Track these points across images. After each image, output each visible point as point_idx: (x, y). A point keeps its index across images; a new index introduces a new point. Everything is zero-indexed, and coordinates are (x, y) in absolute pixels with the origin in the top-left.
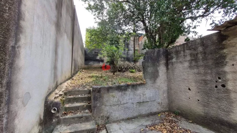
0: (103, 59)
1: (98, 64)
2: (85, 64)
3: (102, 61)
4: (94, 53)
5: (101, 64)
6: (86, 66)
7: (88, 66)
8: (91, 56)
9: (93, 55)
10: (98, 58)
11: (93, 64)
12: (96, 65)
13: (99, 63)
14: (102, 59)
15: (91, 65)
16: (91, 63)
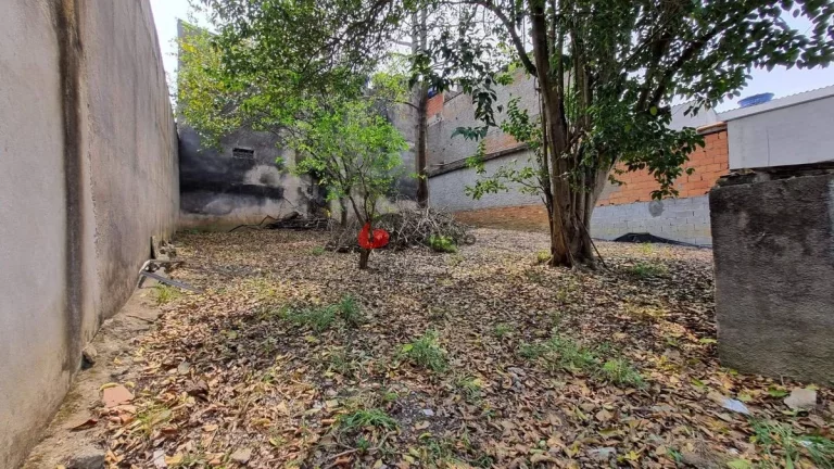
0: (277, 182)
1: (256, 208)
2: (186, 207)
3: (276, 194)
4: (229, 152)
5: (271, 209)
6: (189, 220)
7: (202, 217)
8: (212, 169)
9: (229, 163)
10: (253, 177)
11: (226, 208)
12: (244, 211)
13: (260, 204)
14: (276, 185)
15: (218, 213)
16: (219, 203)
